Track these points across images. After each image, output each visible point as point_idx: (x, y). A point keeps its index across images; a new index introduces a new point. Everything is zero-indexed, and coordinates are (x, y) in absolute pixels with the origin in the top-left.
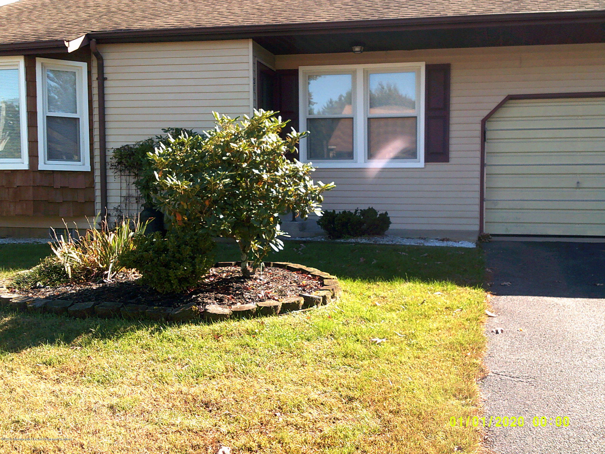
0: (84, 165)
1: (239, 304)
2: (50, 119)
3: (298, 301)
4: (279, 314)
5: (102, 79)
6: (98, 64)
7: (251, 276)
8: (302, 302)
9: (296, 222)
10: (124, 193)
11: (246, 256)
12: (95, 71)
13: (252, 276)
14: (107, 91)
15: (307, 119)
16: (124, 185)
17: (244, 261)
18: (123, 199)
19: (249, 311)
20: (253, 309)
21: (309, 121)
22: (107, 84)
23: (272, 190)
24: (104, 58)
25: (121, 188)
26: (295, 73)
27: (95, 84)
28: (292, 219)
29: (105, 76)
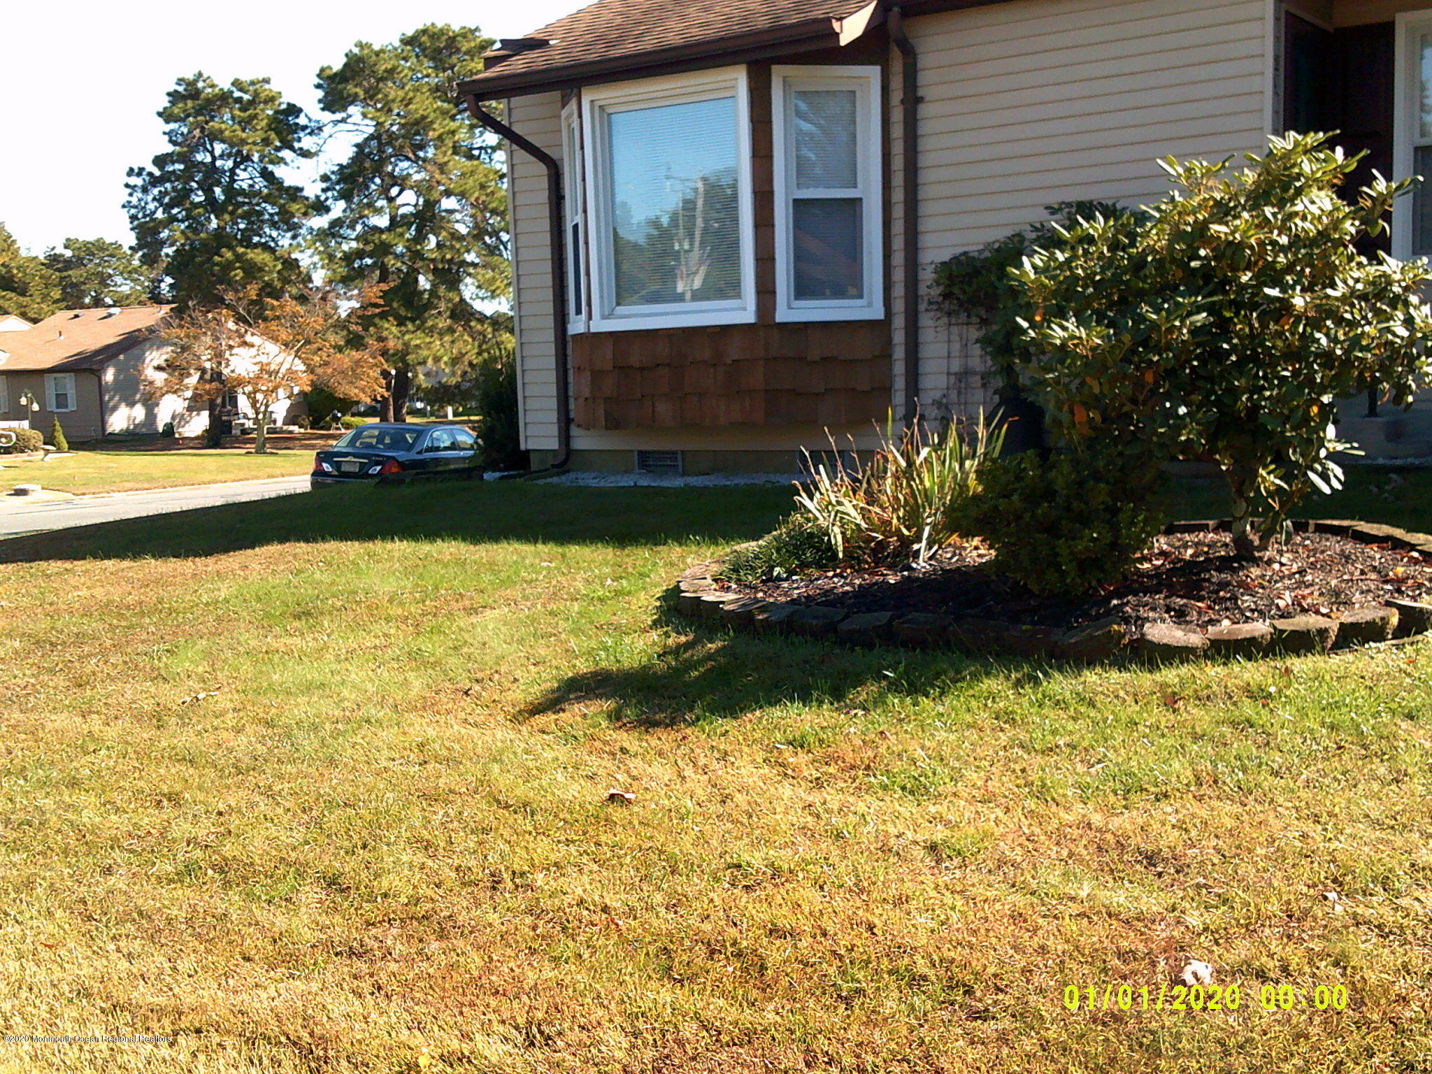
0: (870, 305)
1: (1226, 623)
2: (800, 205)
3: (1382, 619)
4: (1331, 649)
5: (913, 101)
6: (905, 64)
7: (1257, 554)
8: (1395, 620)
9: (1378, 419)
10: (956, 366)
11: (1244, 504)
12: (897, 83)
13: (1261, 554)
14: (924, 128)
15: (1416, 149)
16: (956, 346)
17: (1241, 518)
18: (952, 379)
19: (1252, 641)
20: (1262, 637)
21: (1420, 153)
22: (924, 111)
23: (1318, 335)
24: (918, 51)
25: (949, 353)
26: (1387, 31)
27: (897, 115)
28: (1367, 412)
29: (920, 93)
